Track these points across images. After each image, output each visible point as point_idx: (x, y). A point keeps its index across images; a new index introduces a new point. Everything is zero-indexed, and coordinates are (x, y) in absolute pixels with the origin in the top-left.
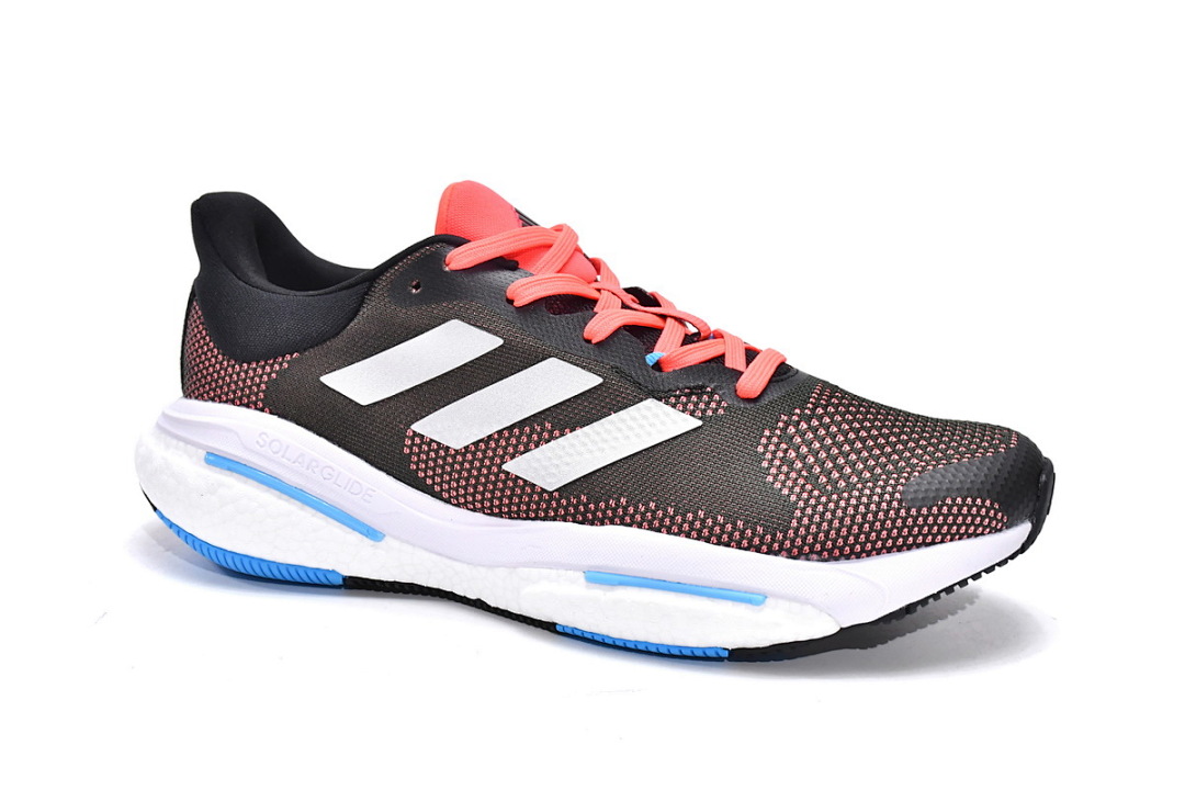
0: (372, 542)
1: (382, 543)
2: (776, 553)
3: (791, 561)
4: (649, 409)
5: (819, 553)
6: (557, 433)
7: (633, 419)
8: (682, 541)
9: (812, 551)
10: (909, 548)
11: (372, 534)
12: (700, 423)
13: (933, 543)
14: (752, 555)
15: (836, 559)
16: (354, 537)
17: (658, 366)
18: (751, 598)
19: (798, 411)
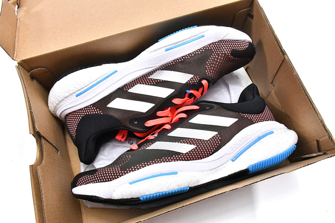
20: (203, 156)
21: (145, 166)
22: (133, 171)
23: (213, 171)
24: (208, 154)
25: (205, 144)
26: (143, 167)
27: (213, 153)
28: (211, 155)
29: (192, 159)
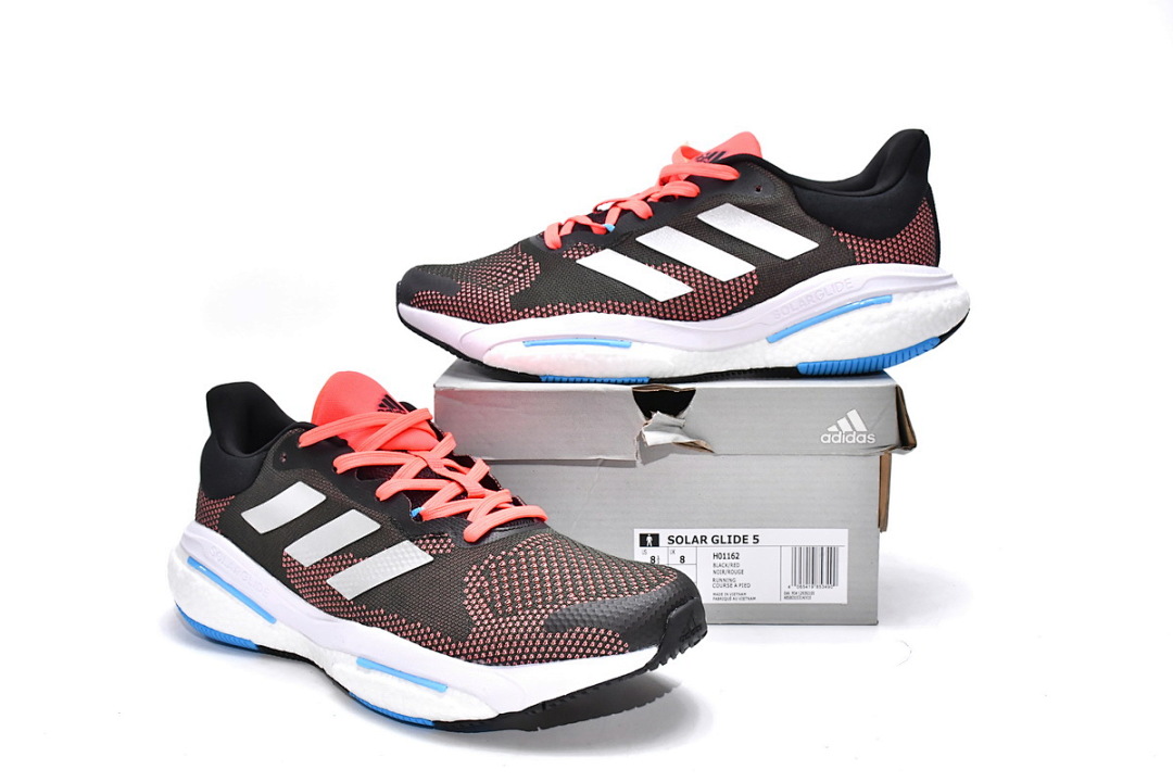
0: (269, 624)
1: (275, 625)
2: (458, 657)
3: (467, 663)
4: (405, 547)
5: (485, 659)
6: (355, 560)
7: (396, 554)
8: (407, 642)
9: (480, 658)
10: (548, 661)
11: (270, 618)
12: (431, 559)
13: (565, 659)
14: (444, 656)
15: (497, 664)
16: (261, 620)
17: (419, 517)
18: (439, 687)
19: (503, 553)
20: (704, 315)
21: (565, 313)
22: (536, 317)
23: (717, 353)
24: (716, 312)
25: (717, 288)
26: (560, 314)
27: (729, 313)
28: (723, 315)
29: (675, 317)
